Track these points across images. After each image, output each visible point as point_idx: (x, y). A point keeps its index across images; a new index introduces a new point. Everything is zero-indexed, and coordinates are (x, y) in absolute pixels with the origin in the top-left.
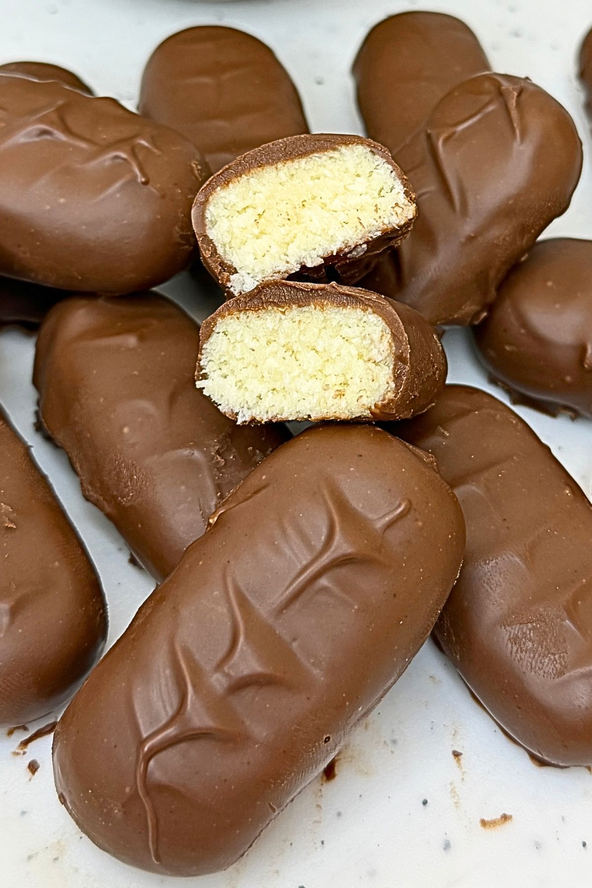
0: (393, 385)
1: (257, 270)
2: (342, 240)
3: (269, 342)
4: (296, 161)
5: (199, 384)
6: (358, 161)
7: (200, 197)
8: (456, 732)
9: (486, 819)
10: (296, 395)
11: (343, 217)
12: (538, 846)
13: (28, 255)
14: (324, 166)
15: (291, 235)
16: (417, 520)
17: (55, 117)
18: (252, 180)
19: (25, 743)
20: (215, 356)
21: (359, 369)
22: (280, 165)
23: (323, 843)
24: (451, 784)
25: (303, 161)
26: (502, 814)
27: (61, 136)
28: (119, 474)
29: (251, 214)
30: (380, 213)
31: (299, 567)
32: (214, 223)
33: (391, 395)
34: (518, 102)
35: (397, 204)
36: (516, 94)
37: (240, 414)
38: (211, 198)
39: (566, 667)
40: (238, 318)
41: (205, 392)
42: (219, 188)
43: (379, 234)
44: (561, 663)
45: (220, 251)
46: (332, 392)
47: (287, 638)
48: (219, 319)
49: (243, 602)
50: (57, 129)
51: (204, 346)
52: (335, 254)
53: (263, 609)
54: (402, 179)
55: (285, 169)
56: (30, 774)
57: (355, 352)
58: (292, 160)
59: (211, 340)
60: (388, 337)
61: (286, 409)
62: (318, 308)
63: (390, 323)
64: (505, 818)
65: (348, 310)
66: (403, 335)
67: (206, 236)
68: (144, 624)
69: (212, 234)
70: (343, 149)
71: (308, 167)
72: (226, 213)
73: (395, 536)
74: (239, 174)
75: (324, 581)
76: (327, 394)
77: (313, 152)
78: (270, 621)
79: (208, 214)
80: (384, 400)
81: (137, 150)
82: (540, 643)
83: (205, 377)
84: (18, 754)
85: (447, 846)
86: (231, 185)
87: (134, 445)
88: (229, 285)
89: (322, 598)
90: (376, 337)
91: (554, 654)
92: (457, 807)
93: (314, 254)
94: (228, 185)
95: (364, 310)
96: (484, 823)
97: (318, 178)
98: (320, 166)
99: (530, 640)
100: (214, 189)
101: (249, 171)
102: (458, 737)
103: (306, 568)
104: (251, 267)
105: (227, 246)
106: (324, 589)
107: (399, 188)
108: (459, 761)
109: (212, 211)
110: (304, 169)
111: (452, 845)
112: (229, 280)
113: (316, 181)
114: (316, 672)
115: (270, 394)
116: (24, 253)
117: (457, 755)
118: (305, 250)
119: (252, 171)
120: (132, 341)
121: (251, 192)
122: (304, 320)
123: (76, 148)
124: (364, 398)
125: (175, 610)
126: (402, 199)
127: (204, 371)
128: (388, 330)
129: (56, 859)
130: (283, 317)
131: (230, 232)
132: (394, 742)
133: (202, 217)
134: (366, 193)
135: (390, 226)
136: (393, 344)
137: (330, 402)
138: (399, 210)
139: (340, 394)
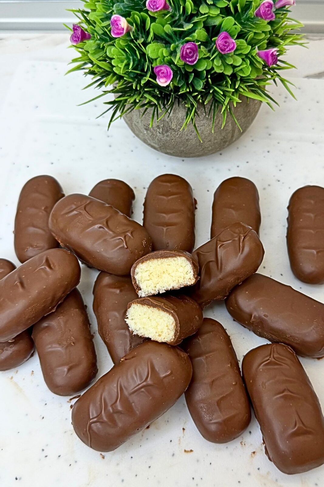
0: (174, 337)
1: (146, 291)
2: (172, 286)
3: (144, 314)
4: (164, 259)
5: (125, 320)
6: (182, 262)
7: (134, 265)
8: (185, 422)
9: (186, 450)
10: (149, 332)
11: (174, 279)
12: (198, 461)
13: (92, 262)
14: (172, 262)
15: (158, 281)
16: (173, 377)
17: (105, 223)
18: (150, 263)
19: (71, 399)
20: (130, 313)
21: (165, 330)
22: (159, 259)
23: (141, 446)
24: (180, 437)
25: (166, 259)
26: (191, 449)
27: (106, 229)
28: (106, 332)
29: (148, 273)
30: (185, 280)
31: (137, 384)
32: (137, 273)
33: (172, 340)
34: (243, 240)
35: (190, 278)
36: (243, 238)
37: (134, 332)
38: (137, 266)
39: (212, 419)
40: (137, 305)
41: (127, 322)
42: (140, 264)
43: (183, 286)
44: (212, 418)
45: (137, 282)
46: (157, 334)
47: (131, 401)
48: (133, 304)
49: (121, 389)
50: (105, 227)
51: (128, 310)
52: (169, 290)
53: (126, 393)
54: (193, 270)
55: (160, 261)
56: (70, 408)
57: (166, 325)
58: (163, 258)
59: (130, 309)
60: (174, 324)
61: (146, 335)
62: (158, 310)
63: (176, 320)
64: (191, 451)
65: (165, 313)
66: (178, 325)
67: (134, 277)
68: (97, 387)
69: (136, 277)
70: (178, 257)
71: (167, 261)
72: (141, 271)
73: (166, 381)
74: (146, 260)
75: (143, 390)
76: (156, 334)
77: (170, 257)
78: (128, 396)
79: (136, 271)
80: (170, 341)
81: (126, 237)
82: (208, 410)
83: (127, 318)
84: (68, 402)
85: (173, 455)
86: (144, 263)
87: (111, 325)
88: (138, 293)
89: (142, 394)
90: (171, 323)
91: (210, 415)
92: (179, 444)
93: (163, 289)
94: (143, 263)
95: (169, 314)
96: (185, 451)
97: (170, 265)
98: (171, 261)
99: (205, 409)
100: (139, 264)
101: (150, 260)
102: (186, 424)
103: (139, 385)
104: (145, 289)
105: (140, 281)
106: (142, 392)
107: (192, 273)
108: (184, 431)
109: (137, 270)
110: (166, 262)
111: (175, 455)
112: (138, 292)
113: (169, 266)
114: (137, 412)
115: (143, 329)
116: (91, 261)
117: (184, 429)
118: (161, 287)
119: (151, 260)
120: (118, 291)
121: (149, 266)
122: (154, 311)
123: (109, 234)
124: (165, 339)
125: (104, 386)
126: (192, 277)
127: (127, 316)
128: (175, 322)
129: (72, 434)
130: (149, 309)
131: (142, 277)
132: (168, 421)
133: (134, 271)
134: (182, 272)
135: (186, 285)
136: (175, 326)
137: (157, 337)
138: (190, 280)
139: (160, 335)
